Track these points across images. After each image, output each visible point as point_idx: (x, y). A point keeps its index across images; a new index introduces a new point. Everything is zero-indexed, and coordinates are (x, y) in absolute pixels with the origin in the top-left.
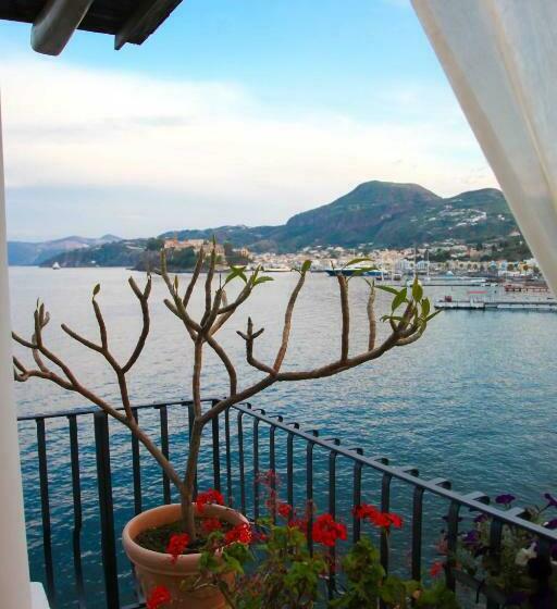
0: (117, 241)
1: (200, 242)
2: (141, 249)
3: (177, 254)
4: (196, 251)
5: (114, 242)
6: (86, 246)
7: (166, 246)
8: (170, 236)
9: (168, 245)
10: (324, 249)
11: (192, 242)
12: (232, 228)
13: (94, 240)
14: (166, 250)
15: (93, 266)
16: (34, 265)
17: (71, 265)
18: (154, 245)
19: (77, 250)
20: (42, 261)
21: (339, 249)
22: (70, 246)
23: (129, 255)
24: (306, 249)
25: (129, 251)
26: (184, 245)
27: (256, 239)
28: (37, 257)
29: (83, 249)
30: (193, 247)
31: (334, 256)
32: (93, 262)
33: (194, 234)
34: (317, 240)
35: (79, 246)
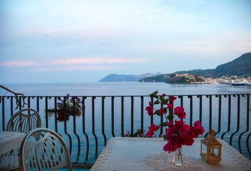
0: (161, 74)
1: (187, 74)
2: (168, 77)
3: (180, 78)
4: (186, 77)
5: (160, 75)
6: (152, 76)
7: (176, 76)
8: (178, 73)
9: (177, 75)
10: (230, 76)
11: (185, 75)
12: (197, 70)
13: (154, 74)
14: (176, 77)
15: (154, 82)
16: (137, 81)
17: (148, 81)
18: (172, 75)
19: (149, 77)
20: (139, 80)
21: (235, 76)
22: (147, 76)
23: (164, 79)
24: (223, 77)
25: (165, 77)
26: (182, 75)
27: (205, 74)
28: (138, 79)
29: (151, 77)
30: (184, 76)
31: (233, 79)
32: (154, 81)
33: (185, 72)
34: (227, 74)
35: (150, 76)
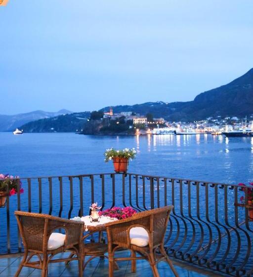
0: (69, 114)
1: (129, 113)
2: (86, 119)
3: (114, 122)
4: (126, 120)
6: (47, 117)
7: (104, 117)
8: (108, 109)
9: (106, 114)
10: (223, 118)
11: (124, 114)
12: (154, 104)
13: (53, 113)
14: (104, 119)
15: (52, 131)
17: (37, 131)
18: (96, 115)
19: (40, 120)
21: (235, 118)
22: (36, 118)
23: (78, 124)
24: (209, 119)
25: (78, 120)
27: (171, 112)
29: (45, 119)
30: (124, 117)
31: (230, 123)
32: (52, 129)
33: (126, 108)
34: (217, 112)
35: (42, 118)
